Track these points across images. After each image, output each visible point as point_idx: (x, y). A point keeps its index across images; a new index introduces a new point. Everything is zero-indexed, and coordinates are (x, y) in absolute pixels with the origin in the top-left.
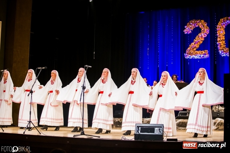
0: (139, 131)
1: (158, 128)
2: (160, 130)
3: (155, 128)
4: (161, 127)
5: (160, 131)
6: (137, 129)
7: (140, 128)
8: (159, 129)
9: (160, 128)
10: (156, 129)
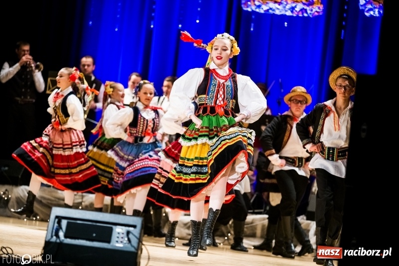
0: (61, 234)
1: (125, 229)
2: (131, 236)
3: (114, 227)
4: (134, 226)
5: (129, 240)
6: (56, 225)
7: (64, 223)
8: (128, 233)
9: (131, 229)
10: (118, 230)
